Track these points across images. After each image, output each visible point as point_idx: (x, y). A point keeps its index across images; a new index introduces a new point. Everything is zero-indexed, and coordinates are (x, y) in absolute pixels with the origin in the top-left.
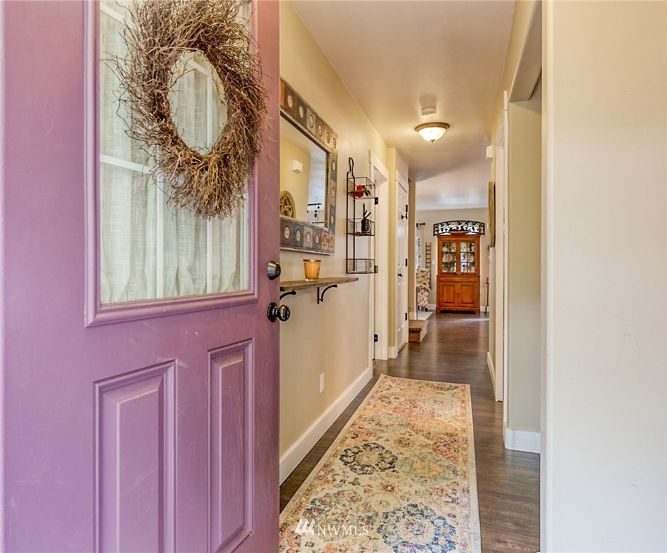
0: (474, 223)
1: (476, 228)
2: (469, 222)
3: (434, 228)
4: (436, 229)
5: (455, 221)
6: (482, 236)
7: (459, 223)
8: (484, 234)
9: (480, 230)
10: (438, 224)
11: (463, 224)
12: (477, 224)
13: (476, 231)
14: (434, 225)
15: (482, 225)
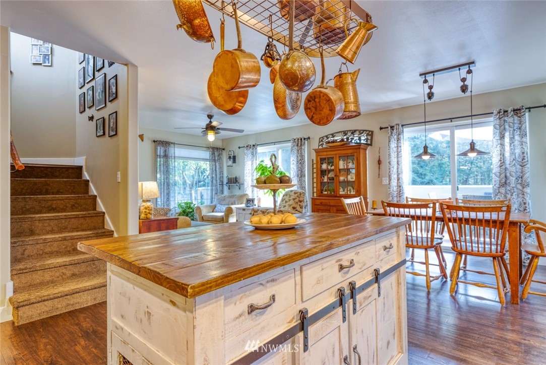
0: (361, 132)
1: (363, 138)
2: (355, 131)
3: (320, 142)
4: (321, 143)
5: (341, 132)
6: (369, 148)
7: (345, 133)
8: (371, 145)
9: (367, 140)
10: (323, 137)
11: (349, 134)
12: (365, 132)
13: (362, 142)
14: (320, 138)
15: (371, 134)
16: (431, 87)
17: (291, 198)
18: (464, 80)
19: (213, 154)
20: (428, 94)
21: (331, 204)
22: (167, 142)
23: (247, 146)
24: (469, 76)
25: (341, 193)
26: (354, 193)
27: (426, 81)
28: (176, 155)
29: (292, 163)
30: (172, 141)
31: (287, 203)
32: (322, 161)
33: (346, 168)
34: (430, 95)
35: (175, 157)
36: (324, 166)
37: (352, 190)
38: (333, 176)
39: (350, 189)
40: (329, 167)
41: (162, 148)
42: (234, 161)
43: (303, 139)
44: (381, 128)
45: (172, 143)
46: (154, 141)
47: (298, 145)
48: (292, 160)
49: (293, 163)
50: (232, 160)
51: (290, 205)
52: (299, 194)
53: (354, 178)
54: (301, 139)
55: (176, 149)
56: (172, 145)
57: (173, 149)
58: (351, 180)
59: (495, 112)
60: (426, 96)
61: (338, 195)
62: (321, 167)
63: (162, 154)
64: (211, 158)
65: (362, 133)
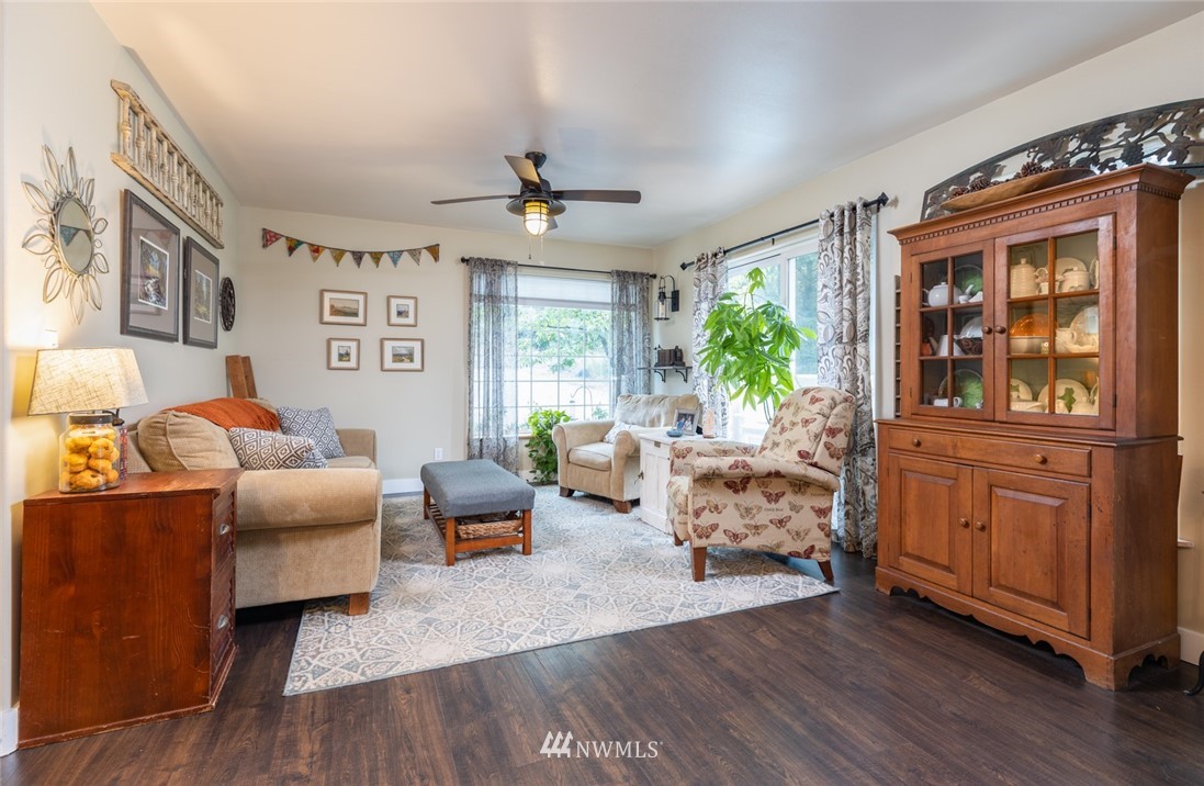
3: (926, 207)
4: (930, 210)
12: (1167, 115)
14: (927, 193)
17: (798, 419)
19: (623, 288)
21: (963, 454)
22: (496, 261)
23: (699, 260)
25: (1016, 407)
26: (1094, 411)
28: (519, 295)
29: (820, 295)
30: (508, 259)
31: (787, 435)
32: (931, 273)
33: (1045, 290)
35: (516, 298)
36: (939, 296)
37: (1080, 394)
38: (978, 333)
39: (1070, 392)
40: (962, 299)
41: (483, 277)
42: (675, 306)
43: (859, 206)
45: (509, 264)
46: (463, 260)
47: (841, 232)
48: (820, 285)
49: (826, 297)
50: (669, 301)
51: (791, 444)
52: (827, 402)
53: (1096, 338)
54: (854, 209)
55: (519, 278)
56: (510, 269)
57: (512, 278)
58: (1075, 349)
61: (1000, 416)
62: (924, 298)
63: (482, 292)
64: (616, 300)
65: (1149, 123)
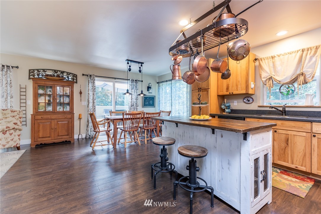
1: (70, 77)
2: (64, 72)
3: (30, 73)
4: (32, 74)
5: (52, 70)
6: (75, 84)
7: (55, 71)
8: (76, 82)
9: (73, 79)
10: (34, 70)
11: (59, 73)
12: (71, 74)
13: (70, 80)
15: (75, 76)
16: (130, 66)
18: (140, 68)
20: (129, 69)
21: (53, 118)
24: (141, 67)
26: (69, 110)
27: (128, 63)
33: (63, 94)
34: (130, 70)
36: (41, 92)
44: (83, 75)
53: (69, 101)
54: (8, 66)
58: (66, 102)
59: (131, 80)
60: (128, 69)
61: (56, 112)
65: (69, 74)
